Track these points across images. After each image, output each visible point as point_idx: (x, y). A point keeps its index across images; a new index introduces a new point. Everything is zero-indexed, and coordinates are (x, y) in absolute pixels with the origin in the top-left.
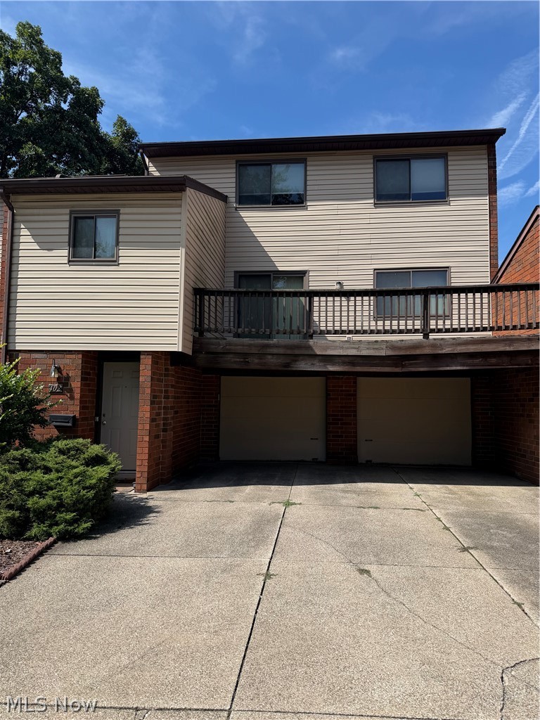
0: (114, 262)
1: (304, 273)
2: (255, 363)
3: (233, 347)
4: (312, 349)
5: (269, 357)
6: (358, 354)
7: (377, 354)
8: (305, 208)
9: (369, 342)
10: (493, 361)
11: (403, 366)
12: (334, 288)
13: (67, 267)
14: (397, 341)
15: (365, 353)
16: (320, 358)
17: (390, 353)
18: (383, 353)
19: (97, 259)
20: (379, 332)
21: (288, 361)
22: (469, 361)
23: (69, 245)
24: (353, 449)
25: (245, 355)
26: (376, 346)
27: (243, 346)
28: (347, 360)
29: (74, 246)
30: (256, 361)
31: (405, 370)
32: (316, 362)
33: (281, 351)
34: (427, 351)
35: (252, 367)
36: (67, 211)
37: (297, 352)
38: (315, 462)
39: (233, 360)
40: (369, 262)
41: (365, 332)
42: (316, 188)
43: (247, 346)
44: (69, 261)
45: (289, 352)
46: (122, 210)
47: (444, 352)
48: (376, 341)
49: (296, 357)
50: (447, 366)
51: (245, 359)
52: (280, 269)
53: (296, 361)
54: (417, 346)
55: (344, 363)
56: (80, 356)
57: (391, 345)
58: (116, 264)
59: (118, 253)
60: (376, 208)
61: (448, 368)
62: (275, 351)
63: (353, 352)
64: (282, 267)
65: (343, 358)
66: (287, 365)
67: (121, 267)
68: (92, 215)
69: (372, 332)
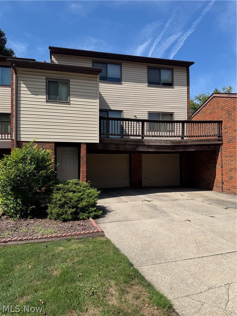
0: (68, 103)
1: (121, 111)
2: (122, 148)
3: (113, 141)
4: (144, 143)
5: (127, 145)
6: (160, 145)
7: (167, 145)
8: (121, 84)
9: (164, 140)
10: (203, 147)
11: (175, 149)
12: (133, 118)
13: (46, 104)
14: (174, 140)
15: (163, 144)
16: (146, 146)
17: (171, 144)
18: (169, 144)
19: (60, 101)
20: (168, 136)
21: (135, 147)
22: (196, 147)
23: (46, 94)
24: (141, 182)
25: (117, 145)
26: (166, 142)
27: (117, 141)
28: (156, 147)
29: (48, 95)
30: (122, 147)
31: (176, 151)
32: (145, 148)
33: (133, 143)
34: (183, 144)
35: (121, 149)
36: (45, 78)
37: (138, 144)
38: (126, 188)
39: (113, 147)
40: (146, 108)
41: (163, 136)
42: (126, 76)
43: (119, 141)
44: (47, 101)
45: (135, 144)
46: (71, 80)
47: (188, 144)
48: (167, 140)
49: (137, 146)
50: (189, 149)
51: (118, 146)
52: (112, 109)
53: (138, 147)
54: (179, 142)
55: (155, 148)
56: (54, 144)
57: (172, 141)
58: (69, 104)
59: (69, 99)
60: (148, 87)
61: (189, 150)
62: (130, 143)
63: (158, 144)
64: (113, 108)
65: (154, 146)
66: (134, 149)
67: (71, 106)
68: (57, 81)
69: (165, 136)
